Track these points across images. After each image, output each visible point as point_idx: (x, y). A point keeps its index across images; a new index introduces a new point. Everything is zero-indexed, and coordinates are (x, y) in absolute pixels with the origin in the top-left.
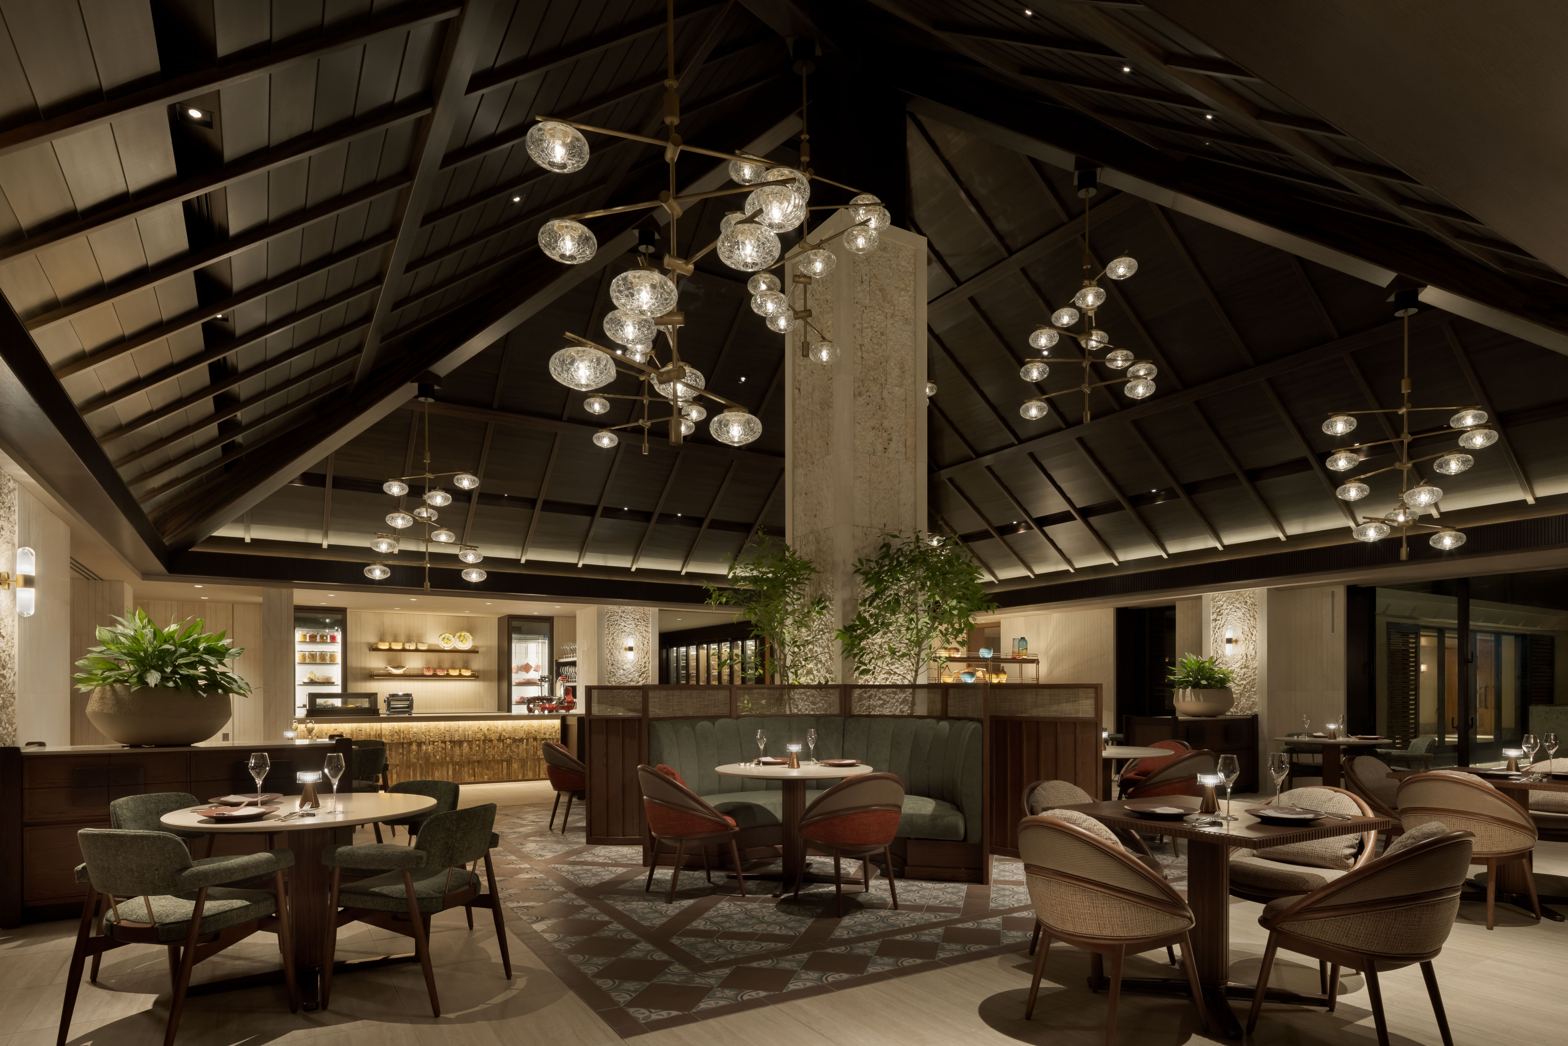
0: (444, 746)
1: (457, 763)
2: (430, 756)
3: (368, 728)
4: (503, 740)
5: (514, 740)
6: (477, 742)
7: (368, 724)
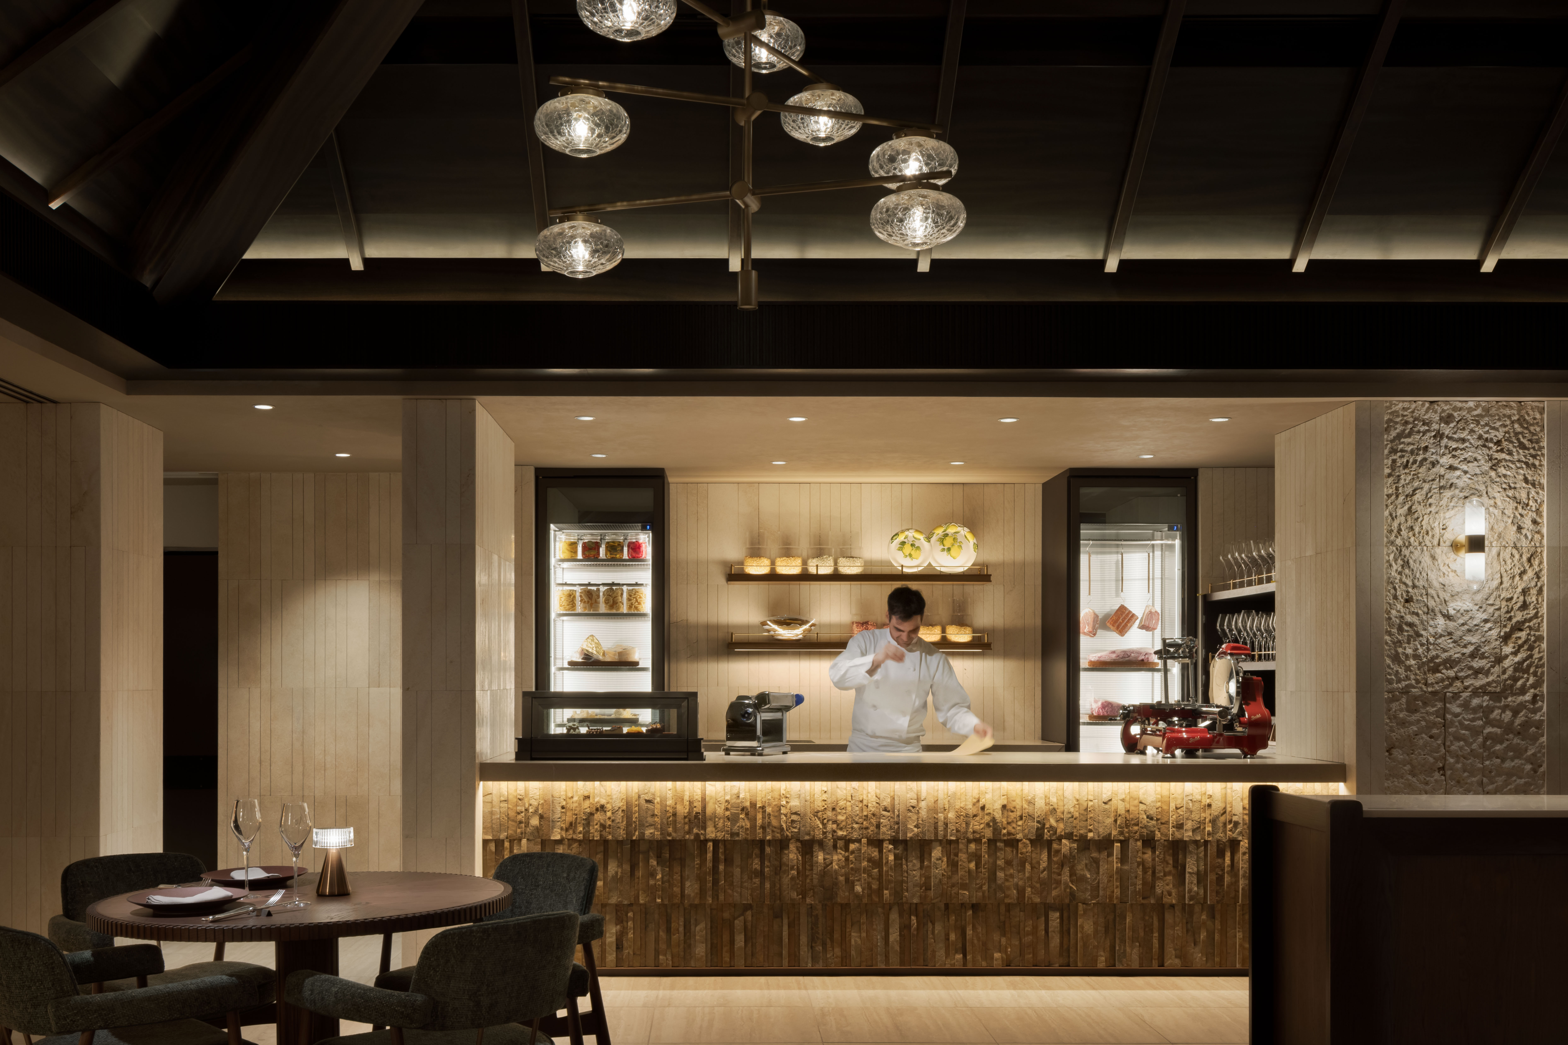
0: (875, 854)
1: (914, 909)
2: (836, 884)
3: (670, 794)
4: (1049, 843)
5: (1084, 844)
6: (973, 846)
7: (669, 784)
